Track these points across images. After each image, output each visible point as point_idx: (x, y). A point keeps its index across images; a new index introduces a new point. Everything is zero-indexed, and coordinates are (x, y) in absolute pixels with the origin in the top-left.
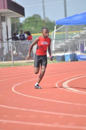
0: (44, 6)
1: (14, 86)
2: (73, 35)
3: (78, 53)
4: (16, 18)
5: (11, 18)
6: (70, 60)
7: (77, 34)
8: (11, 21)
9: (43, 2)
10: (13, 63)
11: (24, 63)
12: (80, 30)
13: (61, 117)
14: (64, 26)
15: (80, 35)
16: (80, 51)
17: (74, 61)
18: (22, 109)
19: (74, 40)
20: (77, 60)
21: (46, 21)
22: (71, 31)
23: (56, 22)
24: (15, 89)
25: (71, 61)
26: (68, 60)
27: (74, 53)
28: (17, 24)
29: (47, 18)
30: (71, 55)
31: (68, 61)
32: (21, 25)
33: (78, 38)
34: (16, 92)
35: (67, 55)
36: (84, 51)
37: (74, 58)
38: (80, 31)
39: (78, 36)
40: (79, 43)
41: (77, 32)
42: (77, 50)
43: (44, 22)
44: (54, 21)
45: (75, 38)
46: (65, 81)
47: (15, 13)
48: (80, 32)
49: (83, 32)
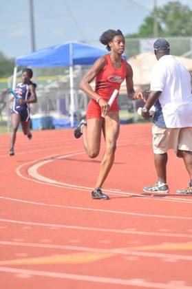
2: (45, 83)
3: (56, 116)
6: (40, 128)
7: (53, 81)
12: (59, 74)
15: (59, 83)
16: (58, 111)
17: (48, 128)
19: (47, 93)
20: (53, 128)
23: (16, 60)
25: (43, 129)
26: (38, 127)
27: (48, 115)
30: (42, 119)
31: (38, 130)
33: (55, 89)
35: (36, 119)
38: (59, 77)
39: (55, 85)
40: (58, 98)
41: (53, 78)
42: (53, 109)
44: (14, 60)
45: (51, 89)
46: (32, 165)
48: (58, 79)
49: (63, 79)
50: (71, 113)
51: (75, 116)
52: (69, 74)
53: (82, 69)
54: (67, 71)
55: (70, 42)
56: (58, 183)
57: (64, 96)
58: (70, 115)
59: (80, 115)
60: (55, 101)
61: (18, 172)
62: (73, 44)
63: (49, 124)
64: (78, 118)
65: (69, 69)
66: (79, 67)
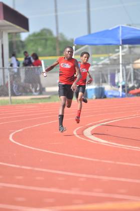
0: (56, 17)
1: (13, 134)
2: (99, 60)
3: (107, 87)
4: (16, 33)
5: (9, 34)
6: (94, 97)
7: (105, 58)
8: (9, 39)
9: (56, 11)
10: (11, 99)
11: (27, 100)
12: (110, 52)
13: (82, 179)
14: (86, 46)
15: (110, 60)
16: (109, 83)
17: (101, 98)
18: (23, 167)
19: (101, 68)
20: (105, 97)
21: (60, 39)
22: (97, 53)
23: (74, 40)
24: (13, 138)
25: (96, 98)
26: (93, 96)
27: (101, 86)
28: (16, 42)
29: (61, 34)
30: (96, 89)
31: (92, 99)
32: (23, 45)
33: (107, 64)
34: (15, 142)
35: (91, 90)
36: (116, 83)
37: (100, 94)
38: (110, 54)
39: (107, 61)
40: (109, 72)
41: (106, 55)
42: (105, 82)
43: (56, 39)
45: (103, 64)
46: (87, 127)
47: (14, 25)
48: (109, 56)
49: (114, 56)
50: (120, 85)
51: (123, 87)
52: (119, 52)
53: (130, 48)
54: (117, 50)
55: (120, 25)
56: (109, 143)
57: (115, 70)
58: (119, 87)
59: (128, 87)
60: (107, 75)
61: (75, 133)
62: (122, 27)
63: (101, 94)
64: (126, 89)
65: (119, 48)
66: (127, 46)
